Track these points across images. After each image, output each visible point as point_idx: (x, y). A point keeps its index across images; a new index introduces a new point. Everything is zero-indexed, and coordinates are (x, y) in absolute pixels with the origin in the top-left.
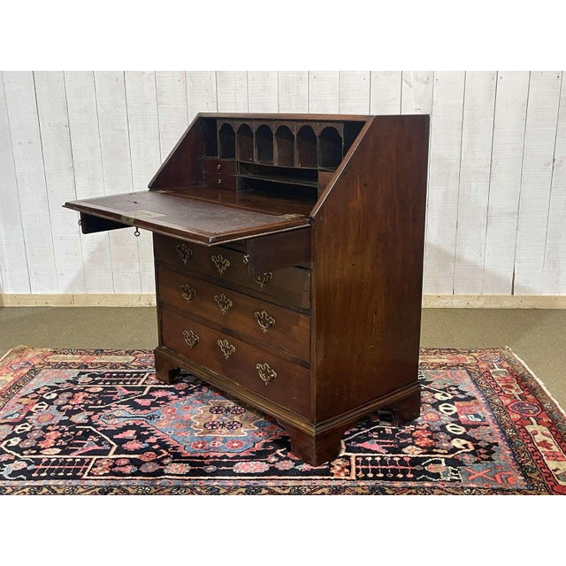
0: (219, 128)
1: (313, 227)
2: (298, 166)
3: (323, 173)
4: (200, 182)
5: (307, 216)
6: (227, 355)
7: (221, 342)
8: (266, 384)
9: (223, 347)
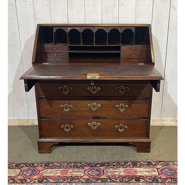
0: (54, 31)
6: (94, 128)
7: (90, 124)
8: (121, 132)
9: (92, 126)
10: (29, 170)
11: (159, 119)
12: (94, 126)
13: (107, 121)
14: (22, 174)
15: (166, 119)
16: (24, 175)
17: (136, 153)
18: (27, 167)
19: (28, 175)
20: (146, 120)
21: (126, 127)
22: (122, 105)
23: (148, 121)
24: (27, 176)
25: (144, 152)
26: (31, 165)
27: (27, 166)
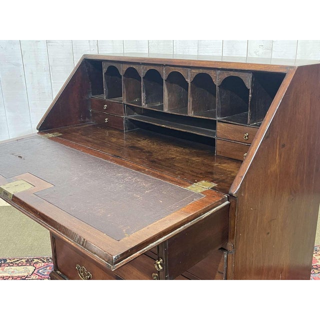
0: (104, 70)
1: (233, 205)
2: (191, 114)
3: (222, 124)
4: (87, 119)
5: (226, 191)
10: (46, 267)
14: (37, 272)
16: (40, 273)
18: (43, 264)
19: (46, 273)
24: (45, 275)
26: (50, 260)
27: (44, 262)
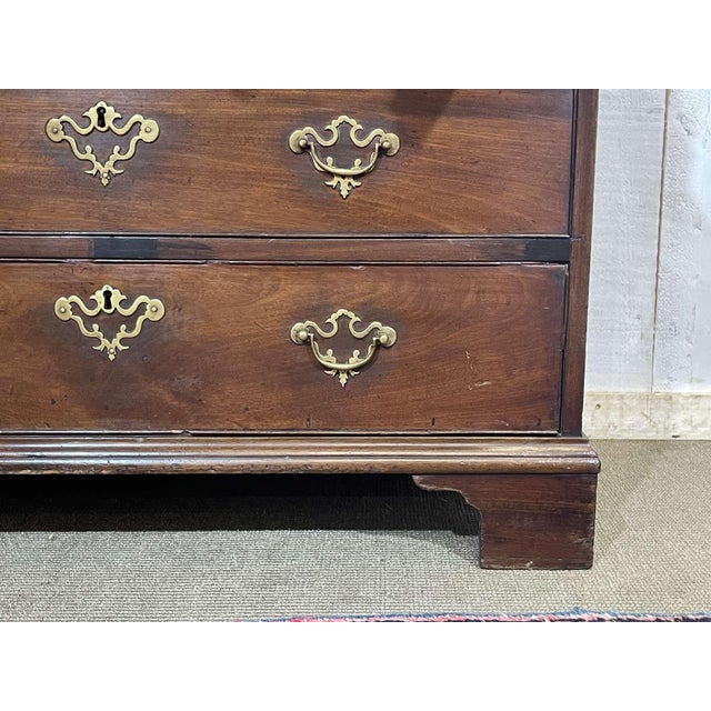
6: (113, 346)
7: (75, 306)
8: (343, 379)
9: (88, 320)
11: (642, 390)
12: (111, 323)
13: (217, 280)
15: (685, 389)
17: (475, 570)
20: (557, 273)
21: (387, 334)
22: (345, 127)
23: (568, 280)
25: (538, 566)
